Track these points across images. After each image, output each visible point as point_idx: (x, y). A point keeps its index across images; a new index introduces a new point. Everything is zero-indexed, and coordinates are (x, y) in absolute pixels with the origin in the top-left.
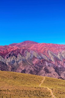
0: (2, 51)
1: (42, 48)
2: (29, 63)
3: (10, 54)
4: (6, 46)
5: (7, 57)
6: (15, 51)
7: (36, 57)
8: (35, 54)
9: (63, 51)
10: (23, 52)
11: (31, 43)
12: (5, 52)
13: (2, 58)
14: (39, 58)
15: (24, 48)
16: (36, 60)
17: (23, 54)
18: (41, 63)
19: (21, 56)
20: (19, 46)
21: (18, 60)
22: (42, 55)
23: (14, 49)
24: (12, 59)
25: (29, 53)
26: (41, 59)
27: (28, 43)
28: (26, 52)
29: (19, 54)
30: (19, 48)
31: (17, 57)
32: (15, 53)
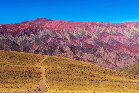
0: (12, 30)
1: (57, 26)
2: (43, 42)
3: (21, 33)
4: (17, 24)
5: (19, 36)
6: (27, 29)
7: (50, 35)
8: (49, 32)
9: (79, 29)
10: (36, 30)
11: (45, 21)
12: (16, 31)
13: (13, 37)
14: (54, 37)
15: (36, 26)
16: (50, 39)
17: (36, 33)
18: (56, 42)
19: (33, 35)
20: (31, 24)
21: (30, 39)
22: (57, 33)
23: (26, 28)
24: (24, 38)
25: (42, 31)
26: (56, 38)
27: (42, 20)
28: (39, 30)
29: (31, 33)
30: (32, 26)
31: (29, 36)
32: (27, 31)
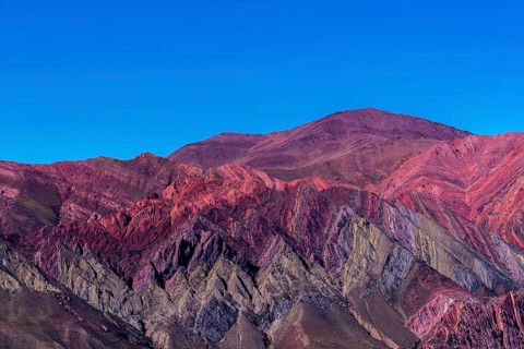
0: (108, 213)
1: (502, 186)
2: (375, 334)
3: (184, 244)
4: (145, 166)
5: (162, 268)
6: (237, 210)
7: (442, 266)
8: (434, 242)
10: (315, 223)
11: (397, 135)
12: (139, 221)
13: (114, 279)
14: (478, 284)
15: (320, 184)
16: (445, 303)
17: (312, 245)
18: (497, 335)
19: (289, 263)
20: (274, 161)
21: (261, 298)
22: (505, 251)
23: (231, 196)
24: (209, 290)
25: (374, 231)
26: (492, 292)
27: (369, 130)
28: (345, 222)
29: (275, 243)
30: (279, 185)
31: (252, 270)
32: (234, 230)
